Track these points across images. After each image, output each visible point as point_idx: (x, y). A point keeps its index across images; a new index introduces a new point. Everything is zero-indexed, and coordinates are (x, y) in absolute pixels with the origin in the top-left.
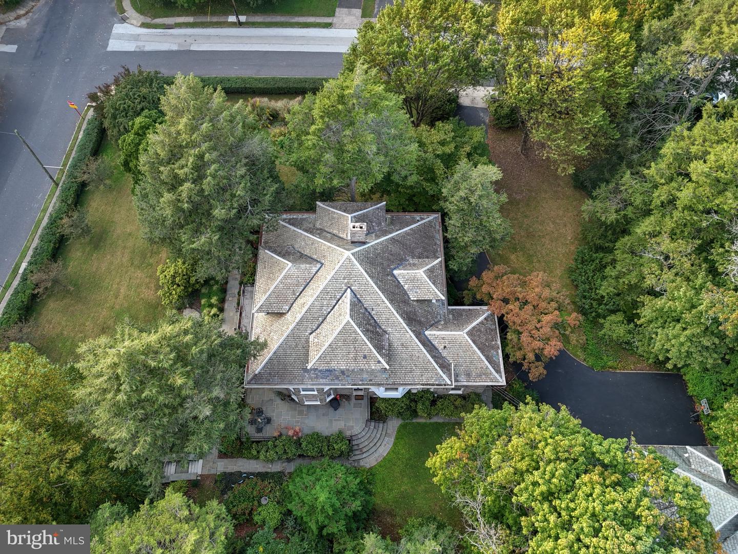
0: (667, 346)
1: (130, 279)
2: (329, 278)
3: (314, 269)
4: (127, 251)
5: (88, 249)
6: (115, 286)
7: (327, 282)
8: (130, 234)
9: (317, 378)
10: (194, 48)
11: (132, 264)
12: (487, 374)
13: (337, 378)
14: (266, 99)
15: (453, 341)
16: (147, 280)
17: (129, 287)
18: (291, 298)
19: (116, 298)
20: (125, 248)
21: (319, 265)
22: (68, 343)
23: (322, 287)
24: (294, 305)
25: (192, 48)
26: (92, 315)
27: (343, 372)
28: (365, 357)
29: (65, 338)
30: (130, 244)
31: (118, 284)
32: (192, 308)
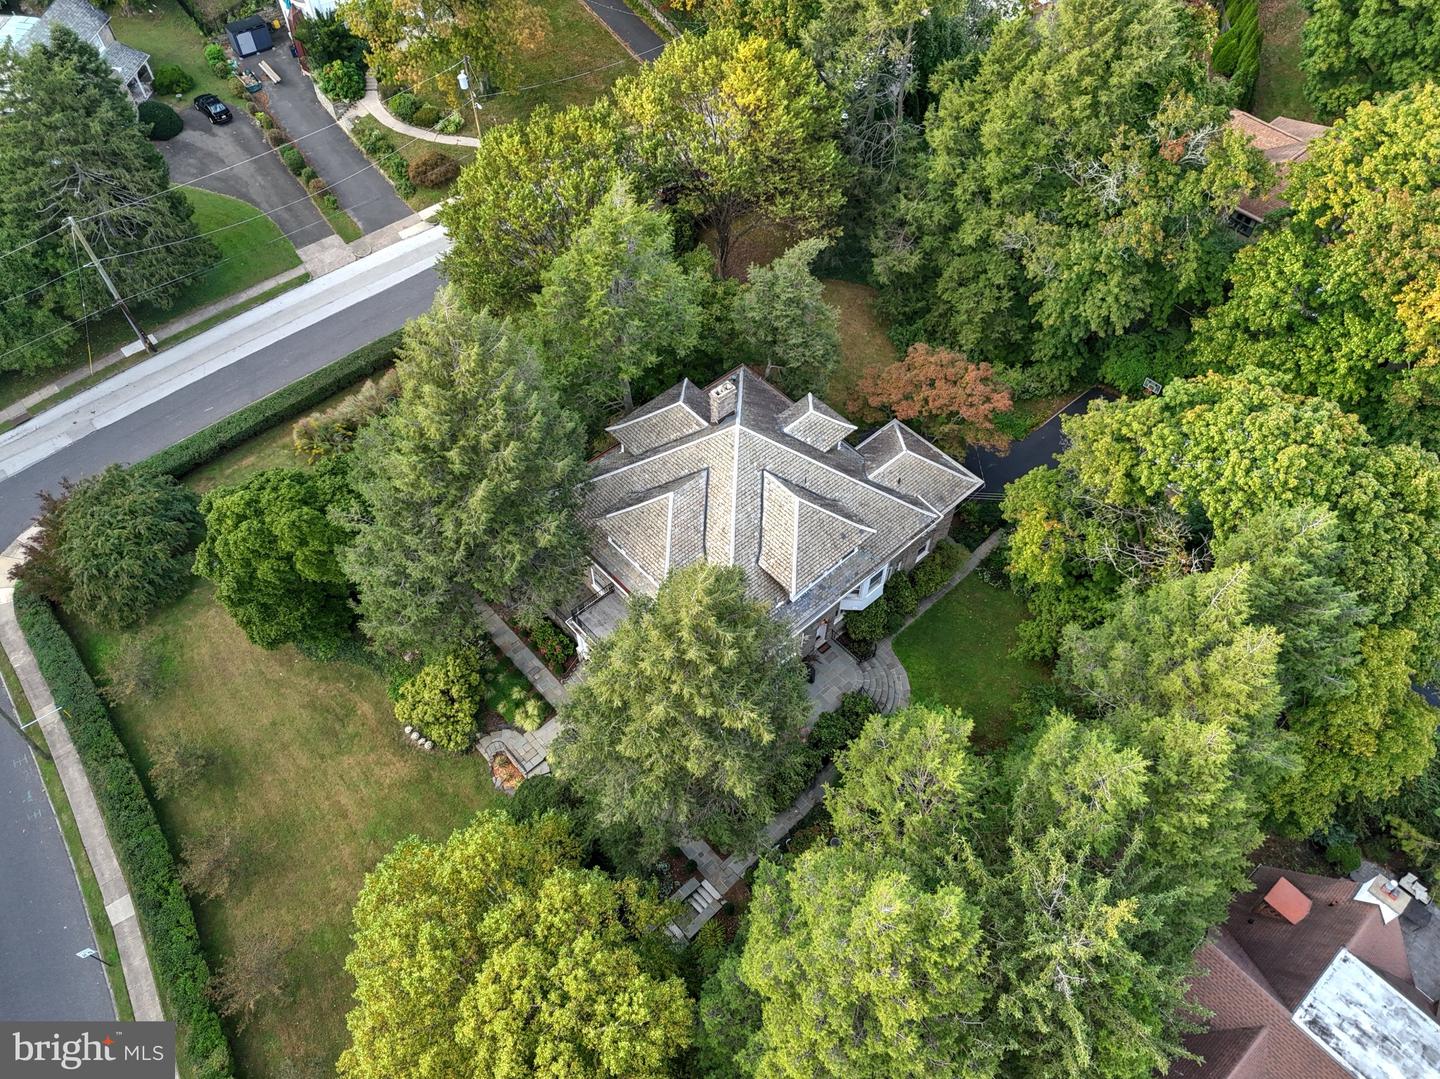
0: (1104, 312)
1: (341, 777)
2: (735, 473)
3: (703, 482)
4: (294, 749)
5: (218, 797)
6: (326, 805)
7: (735, 480)
8: (274, 724)
9: (798, 615)
10: (101, 423)
11: (322, 757)
12: (958, 484)
13: (820, 599)
14: (316, 415)
15: (902, 468)
16: (373, 757)
17: (353, 788)
18: (697, 539)
19: (345, 816)
20: (284, 747)
21: (704, 474)
22: (328, 936)
23: (734, 492)
24: (708, 545)
25: (99, 426)
26: (328, 868)
27: (821, 587)
28: (844, 537)
29: (315, 934)
30: (287, 735)
31: (327, 798)
32: (488, 734)
